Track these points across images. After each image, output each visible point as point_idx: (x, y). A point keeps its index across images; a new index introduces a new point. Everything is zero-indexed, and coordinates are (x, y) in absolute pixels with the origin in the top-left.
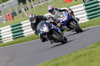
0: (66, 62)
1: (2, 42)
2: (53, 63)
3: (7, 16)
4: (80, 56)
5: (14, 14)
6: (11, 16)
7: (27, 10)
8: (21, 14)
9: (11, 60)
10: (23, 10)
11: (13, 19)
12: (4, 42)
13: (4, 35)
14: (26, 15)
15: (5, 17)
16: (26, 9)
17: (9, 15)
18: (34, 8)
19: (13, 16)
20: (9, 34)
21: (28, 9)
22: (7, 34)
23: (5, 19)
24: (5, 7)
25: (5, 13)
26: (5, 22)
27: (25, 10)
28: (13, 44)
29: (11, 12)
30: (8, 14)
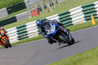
1: (28, 37)
3: (33, 12)
5: (39, 10)
6: (36, 11)
8: (47, 9)
9: (36, 55)
10: (48, 5)
11: (39, 14)
12: (30, 37)
13: (30, 30)
14: (51, 10)
15: (31, 13)
16: (52, 4)
17: (34, 10)
18: (59, 3)
19: (38, 12)
20: (35, 29)
21: (53, 4)
22: (32, 30)
23: (31, 14)
24: (30, 3)
25: (31, 9)
26: (30, 17)
27: (51, 6)
28: (39, 39)
29: (36, 8)
30: (33, 9)
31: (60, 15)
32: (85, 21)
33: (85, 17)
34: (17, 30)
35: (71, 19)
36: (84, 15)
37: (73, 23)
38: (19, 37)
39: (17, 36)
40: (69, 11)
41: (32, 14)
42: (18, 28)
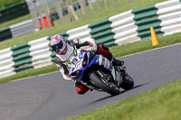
0: (147, 105)
1: (32, 67)
2: (124, 105)
3: (42, 20)
4: (173, 93)
5: (54, 16)
6: (48, 19)
7: (78, 10)
8: (67, 17)
9: (48, 100)
10: (71, 8)
11: (53, 25)
12: (36, 68)
13: (37, 54)
14: (76, 18)
15: (38, 22)
17: (45, 18)
18: (90, 5)
19: (52, 21)
21: (79, 7)
23: (39, 25)
24: (38, 4)
25: (38, 15)
26: (37, 30)
27: (75, 9)
29: (49, 12)
30: (43, 15)
31: (92, 27)
32: (139, 39)
33: (139, 32)
34: (12, 53)
35: (113, 34)
36: (137, 28)
37: (116, 42)
38: (16, 67)
39: (13, 64)
40: (110, 19)
41: (41, 23)
42: (14, 50)
